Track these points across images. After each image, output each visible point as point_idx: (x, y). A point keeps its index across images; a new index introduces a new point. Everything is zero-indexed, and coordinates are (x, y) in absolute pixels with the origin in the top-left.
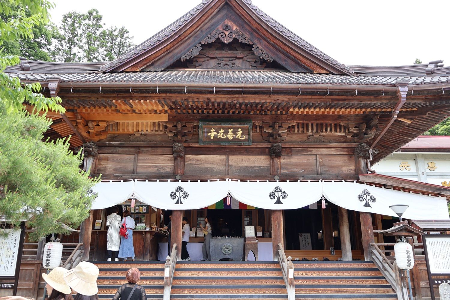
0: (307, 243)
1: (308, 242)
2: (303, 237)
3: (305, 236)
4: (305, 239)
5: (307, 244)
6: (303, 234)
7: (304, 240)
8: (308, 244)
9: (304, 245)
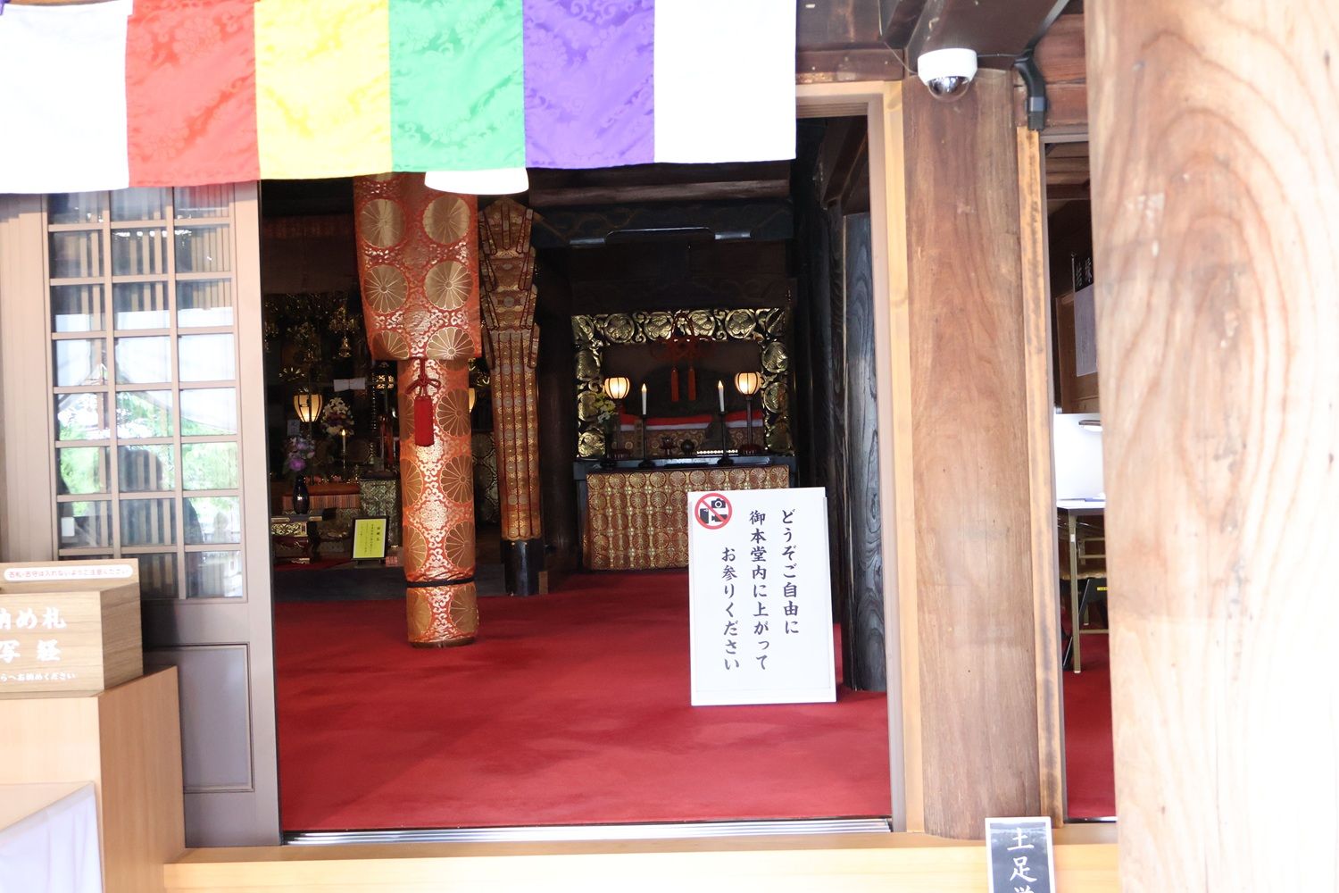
0: (775, 603)
1: (791, 590)
2: (737, 533)
3: (758, 517)
4: (758, 554)
5: (776, 618)
6: (743, 500)
7: (744, 565)
8: (792, 610)
9: (746, 622)
